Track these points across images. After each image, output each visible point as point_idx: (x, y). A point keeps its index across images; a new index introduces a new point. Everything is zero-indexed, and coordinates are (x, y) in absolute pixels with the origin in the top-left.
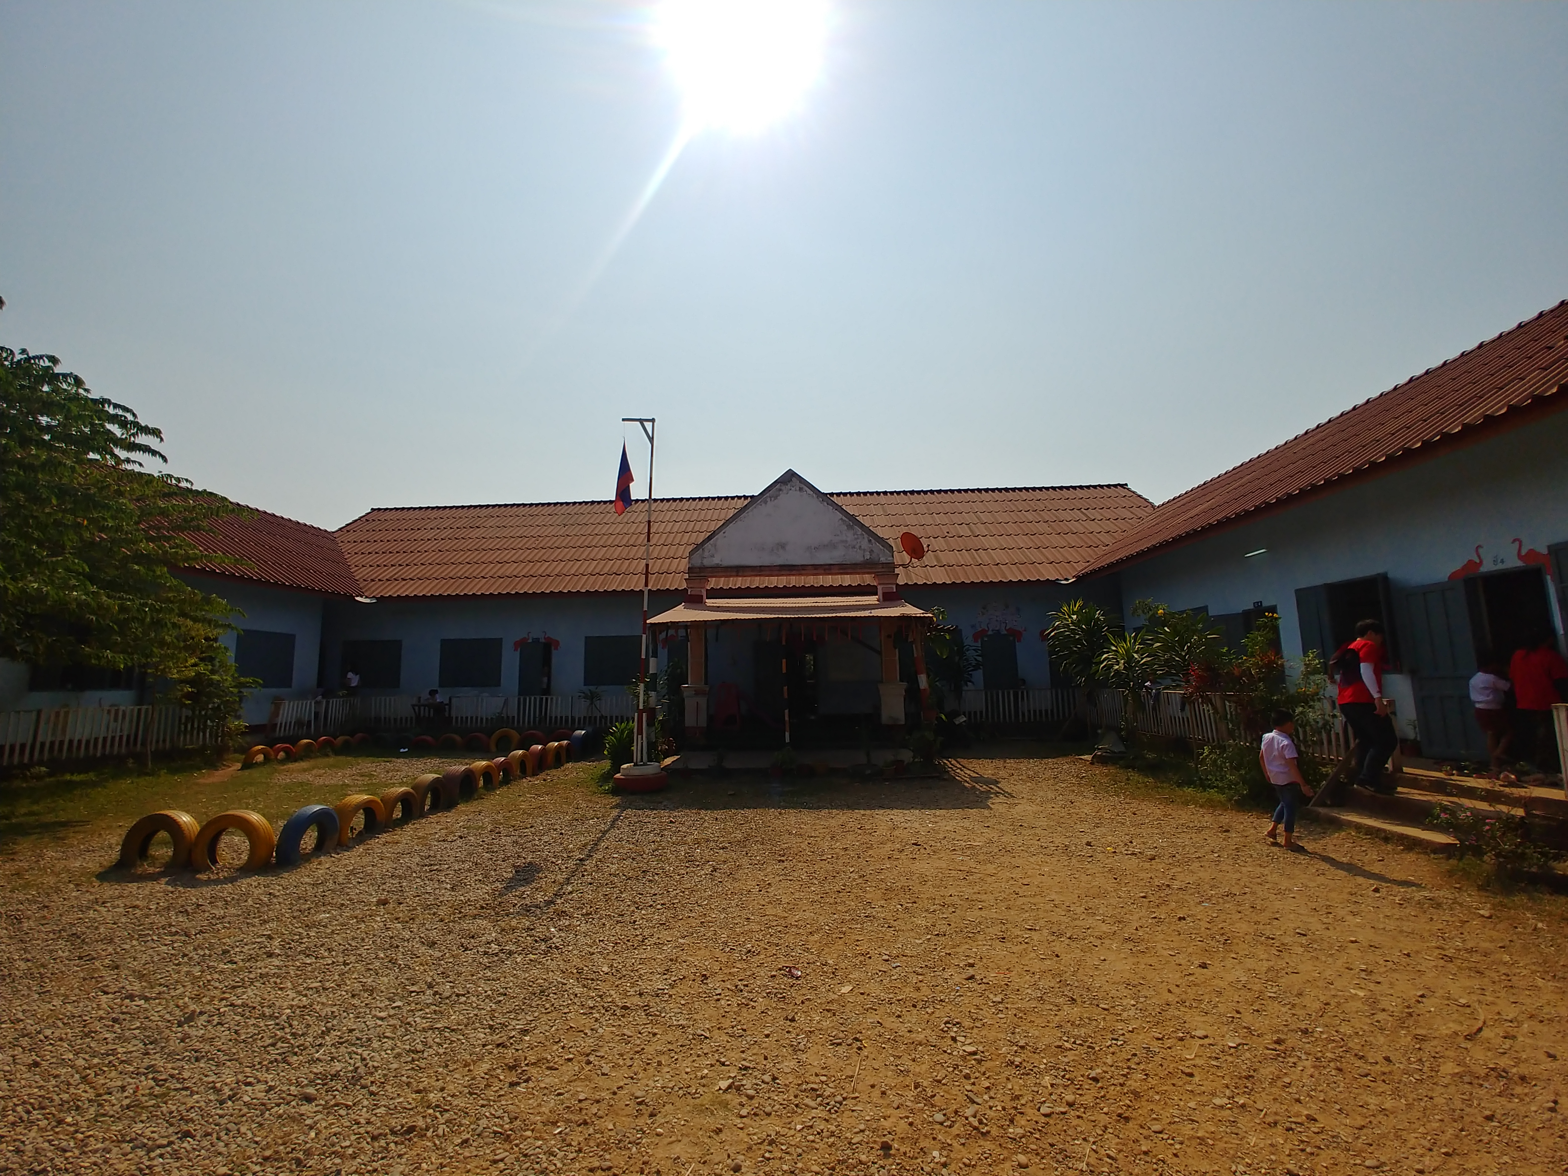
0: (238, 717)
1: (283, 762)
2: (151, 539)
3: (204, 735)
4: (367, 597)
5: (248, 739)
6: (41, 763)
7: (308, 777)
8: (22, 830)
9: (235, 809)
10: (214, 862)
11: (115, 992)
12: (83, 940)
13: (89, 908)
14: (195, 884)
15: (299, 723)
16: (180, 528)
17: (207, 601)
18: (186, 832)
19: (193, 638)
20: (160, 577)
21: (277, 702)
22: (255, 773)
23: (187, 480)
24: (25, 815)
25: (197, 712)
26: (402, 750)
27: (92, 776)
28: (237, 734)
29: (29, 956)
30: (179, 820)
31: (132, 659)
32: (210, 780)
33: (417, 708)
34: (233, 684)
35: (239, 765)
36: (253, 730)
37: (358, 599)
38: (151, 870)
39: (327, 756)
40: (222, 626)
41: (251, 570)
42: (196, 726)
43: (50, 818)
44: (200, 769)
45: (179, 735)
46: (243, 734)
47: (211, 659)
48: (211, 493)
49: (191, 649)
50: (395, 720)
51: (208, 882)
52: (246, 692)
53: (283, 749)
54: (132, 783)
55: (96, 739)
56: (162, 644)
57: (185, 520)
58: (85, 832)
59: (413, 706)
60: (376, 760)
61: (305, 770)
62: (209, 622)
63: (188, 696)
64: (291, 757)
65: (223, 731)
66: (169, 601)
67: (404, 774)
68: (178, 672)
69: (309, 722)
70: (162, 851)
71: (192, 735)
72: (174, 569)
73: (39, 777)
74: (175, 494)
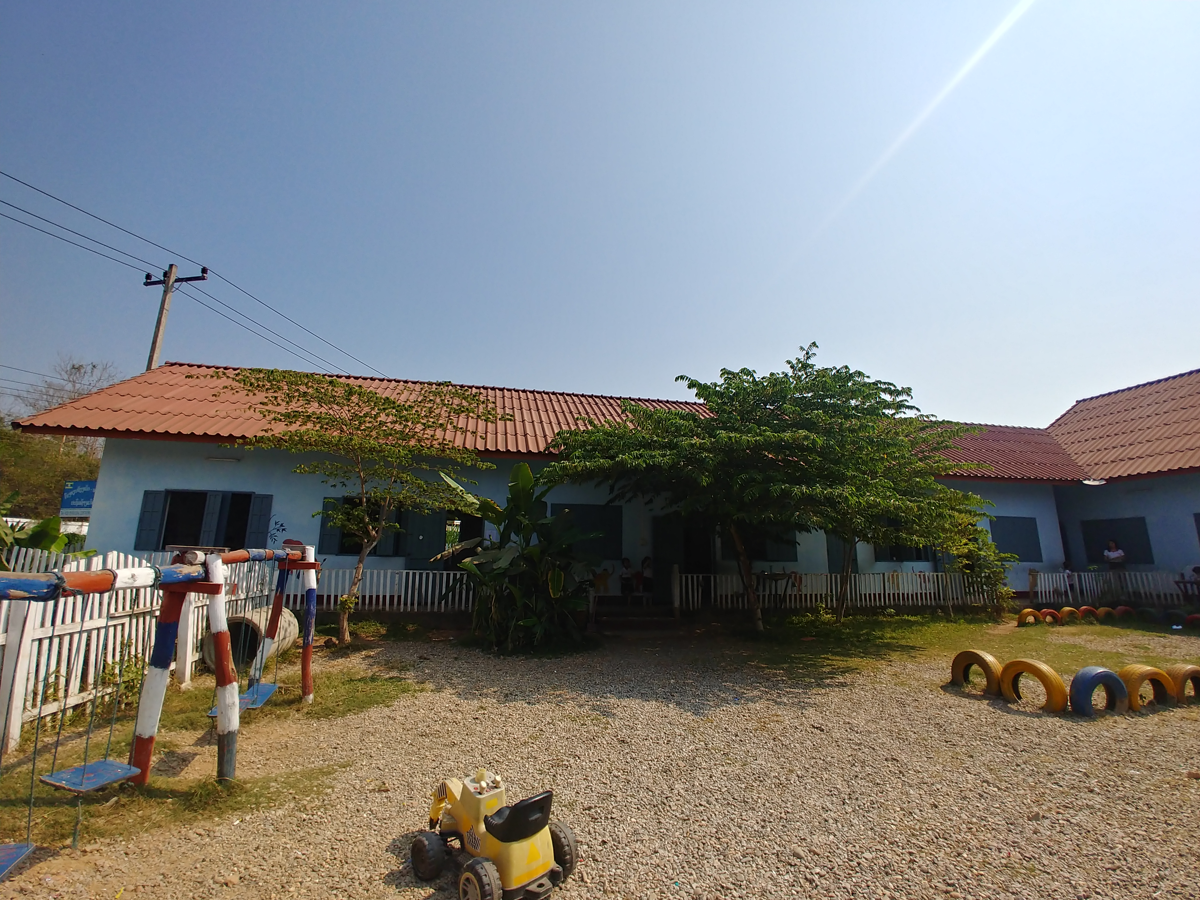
1: (1051, 624)
4: (1094, 480)
6: (890, 607)
14: (1009, 711)
15: (1056, 592)
16: (935, 449)
17: (966, 497)
18: (993, 668)
19: (960, 525)
20: (930, 484)
21: (1033, 573)
22: (1031, 631)
23: (932, 415)
25: (975, 579)
26: (1175, 627)
28: (1008, 598)
30: (986, 658)
32: (996, 632)
34: (996, 558)
35: (1015, 623)
36: (1019, 595)
37: (1086, 482)
38: (974, 692)
40: (979, 515)
41: (990, 471)
42: (976, 589)
44: (986, 622)
45: (966, 596)
47: (975, 540)
48: (948, 421)
49: (962, 533)
51: (1018, 712)
52: (1007, 565)
53: (1050, 614)
55: (917, 594)
58: (925, 655)
60: (1148, 633)
62: (970, 512)
63: (967, 566)
64: (1057, 621)
65: (996, 594)
68: (957, 549)
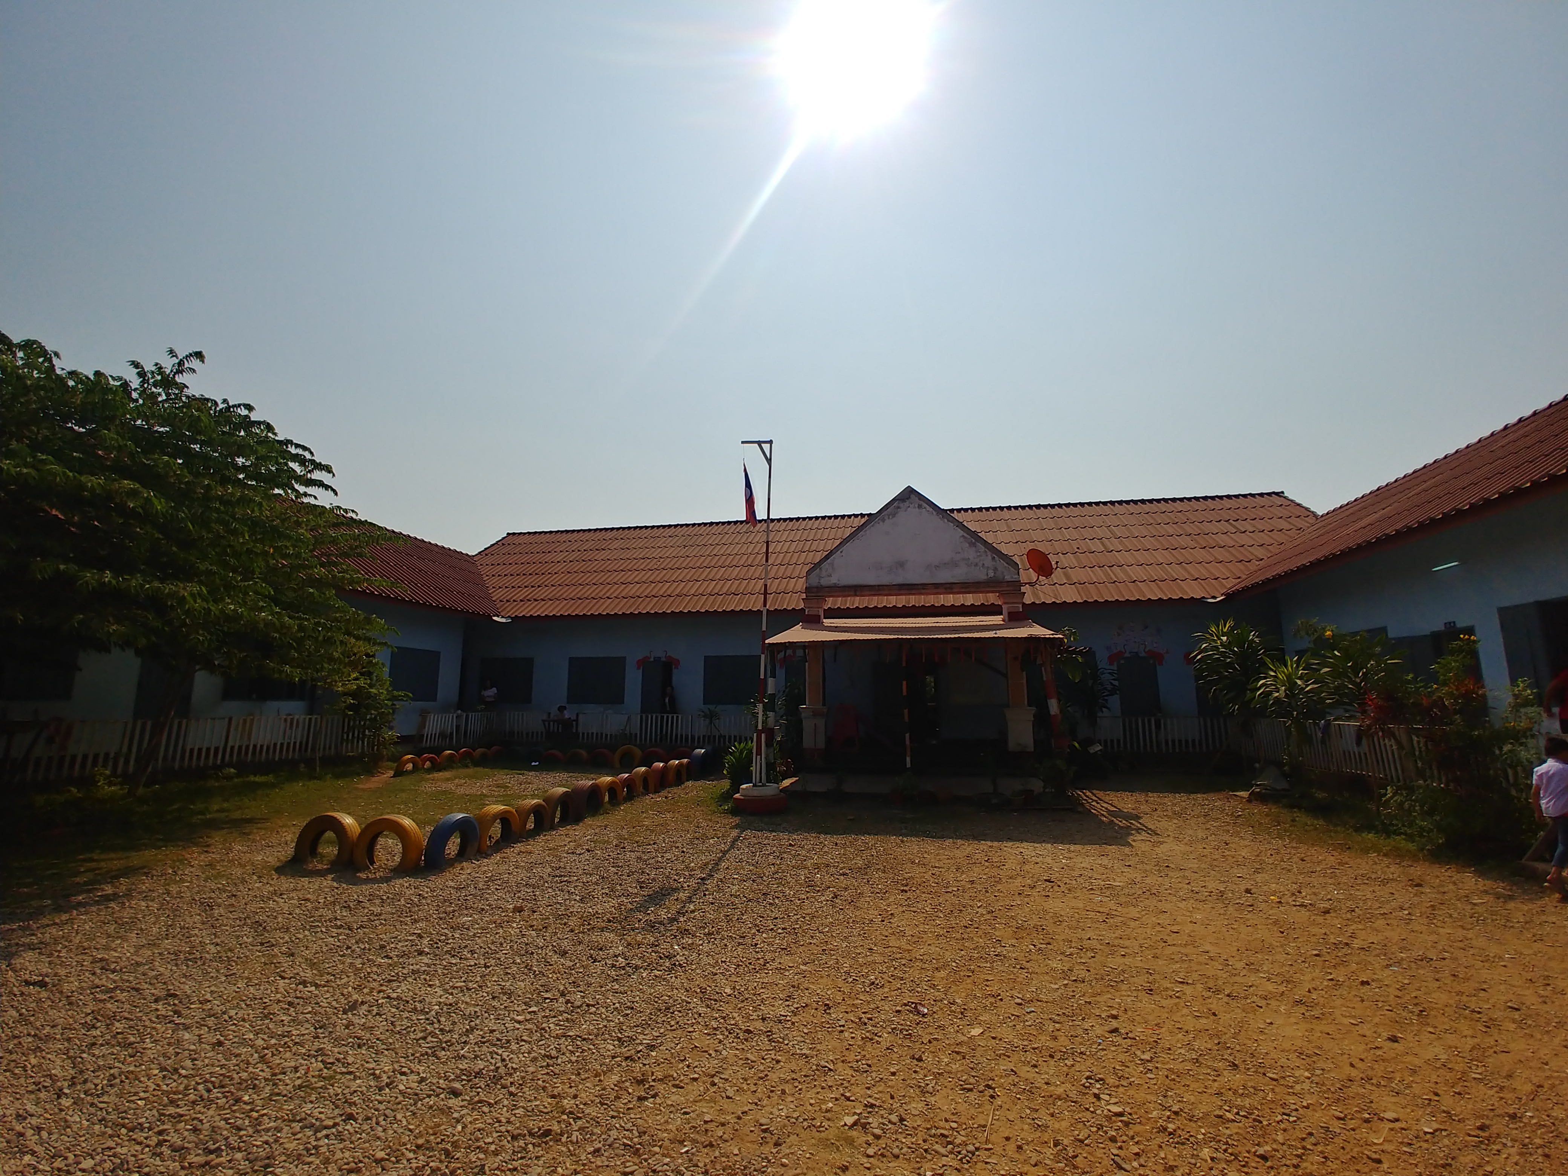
0: (391, 728)
1: (429, 771)
2: (322, 565)
3: (363, 743)
4: (503, 617)
5: (399, 748)
6: (230, 765)
7: (451, 786)
8: (214, 825)
9: (389, 813)
10: (372, 862)
11: (291, 978)
12: (265, 928)
13: (269, 899)
14: (356, 882)
15: (442, 735)
16: (345, 555)
17: (368, 621)
18: (349, 833)
19: (355, 654)
20: (329, 599)
21: (423, 714)
22: (405, 781)
23: (353, 511)
24: (218, 811)
25: (358, 722)
26: (533, 764)
27: (271, 778)
28: (390, 744)
29: (218, 941)
30: (343, 821)
31: (307, 674)
32: (367, 786)
33: (547, 723)
34: (388, 697)
35: (392, 773)
36: (404, 740)
37: (495, 618)
38: (320, 867)
39: (467, 767)
40: (380, 644)
41: (404, 592)
42: (356, 735)
43: (236, 815)
44: (359, 775)
45: (342, 743)
46: (395, 743)
47: (369, 674)
48: (371, 523)
49: (354, 665)
50: (527, 734)
51: (368, 881)
52: (398, 704)
53: (430, 759)
54: (303, 785)
55: (275, 745)
56: (331, 659)
57: (351, 548)
58: (265, 829)
59: (544, 721)
60: (511, 772)
61: (448, 780)
62: (368, 640)
63: (350, 707)
64: (436, 767)
65: (379, 740)
66: (336, 620)
67: (535, 786)
68: (343, 685)
69: (452, 734)
70: (329, 850)
71: (352, 743)
72: (341, 592)
73: (229, 778)
74: (342, 523)
